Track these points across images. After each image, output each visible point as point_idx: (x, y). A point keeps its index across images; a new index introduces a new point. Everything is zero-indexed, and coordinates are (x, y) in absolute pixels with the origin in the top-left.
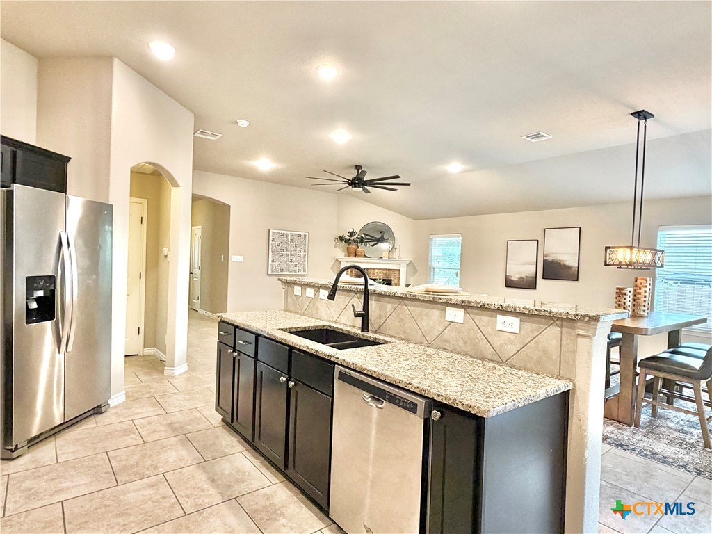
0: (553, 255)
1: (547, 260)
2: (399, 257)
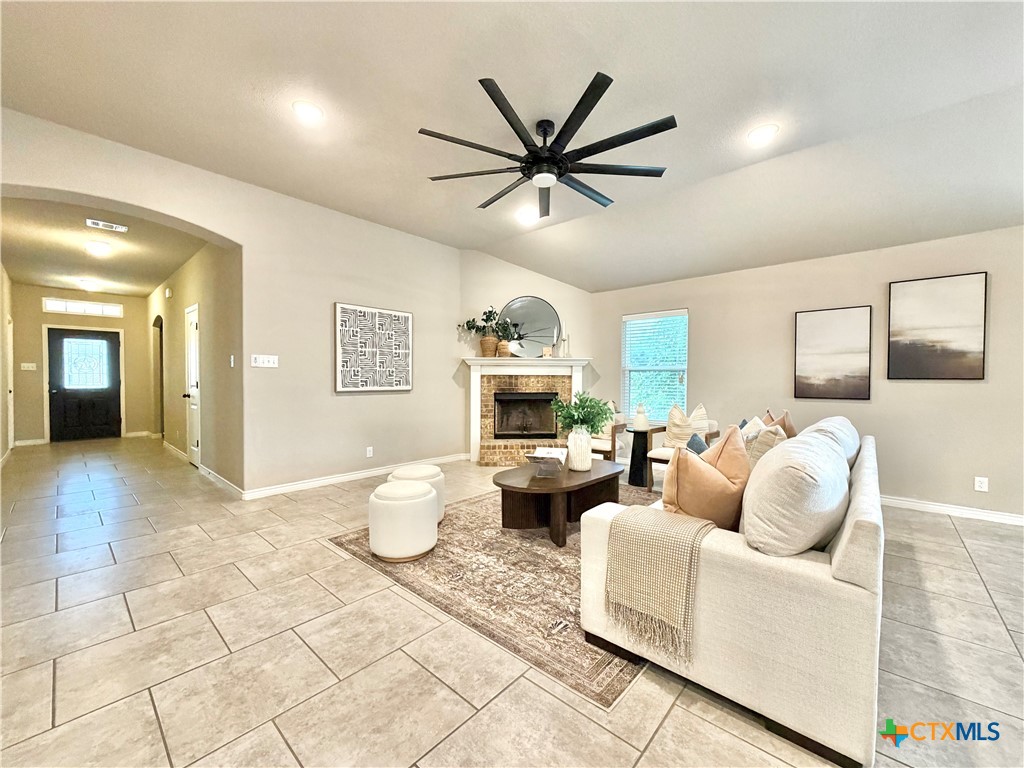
0: (915, 332)
1: (896, 342)
2: (570, 354)
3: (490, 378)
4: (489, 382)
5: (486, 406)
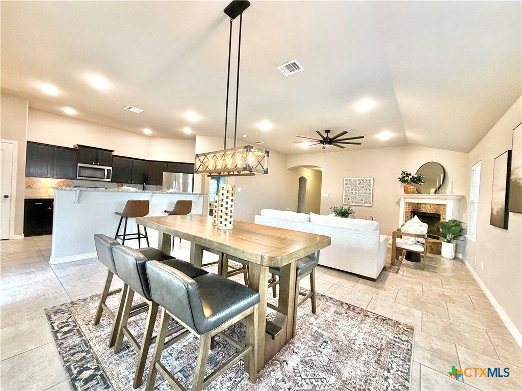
3: (410, 204)
4: (409, 206)
5: (407, 217)
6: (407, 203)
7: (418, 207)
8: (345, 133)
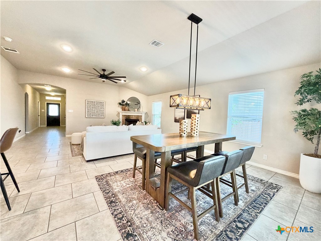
2: (142, 111)
4: (124, 117)
5: (123, 122)
6: (123, 115)
7: (129, 117)
8: (113, 72)
